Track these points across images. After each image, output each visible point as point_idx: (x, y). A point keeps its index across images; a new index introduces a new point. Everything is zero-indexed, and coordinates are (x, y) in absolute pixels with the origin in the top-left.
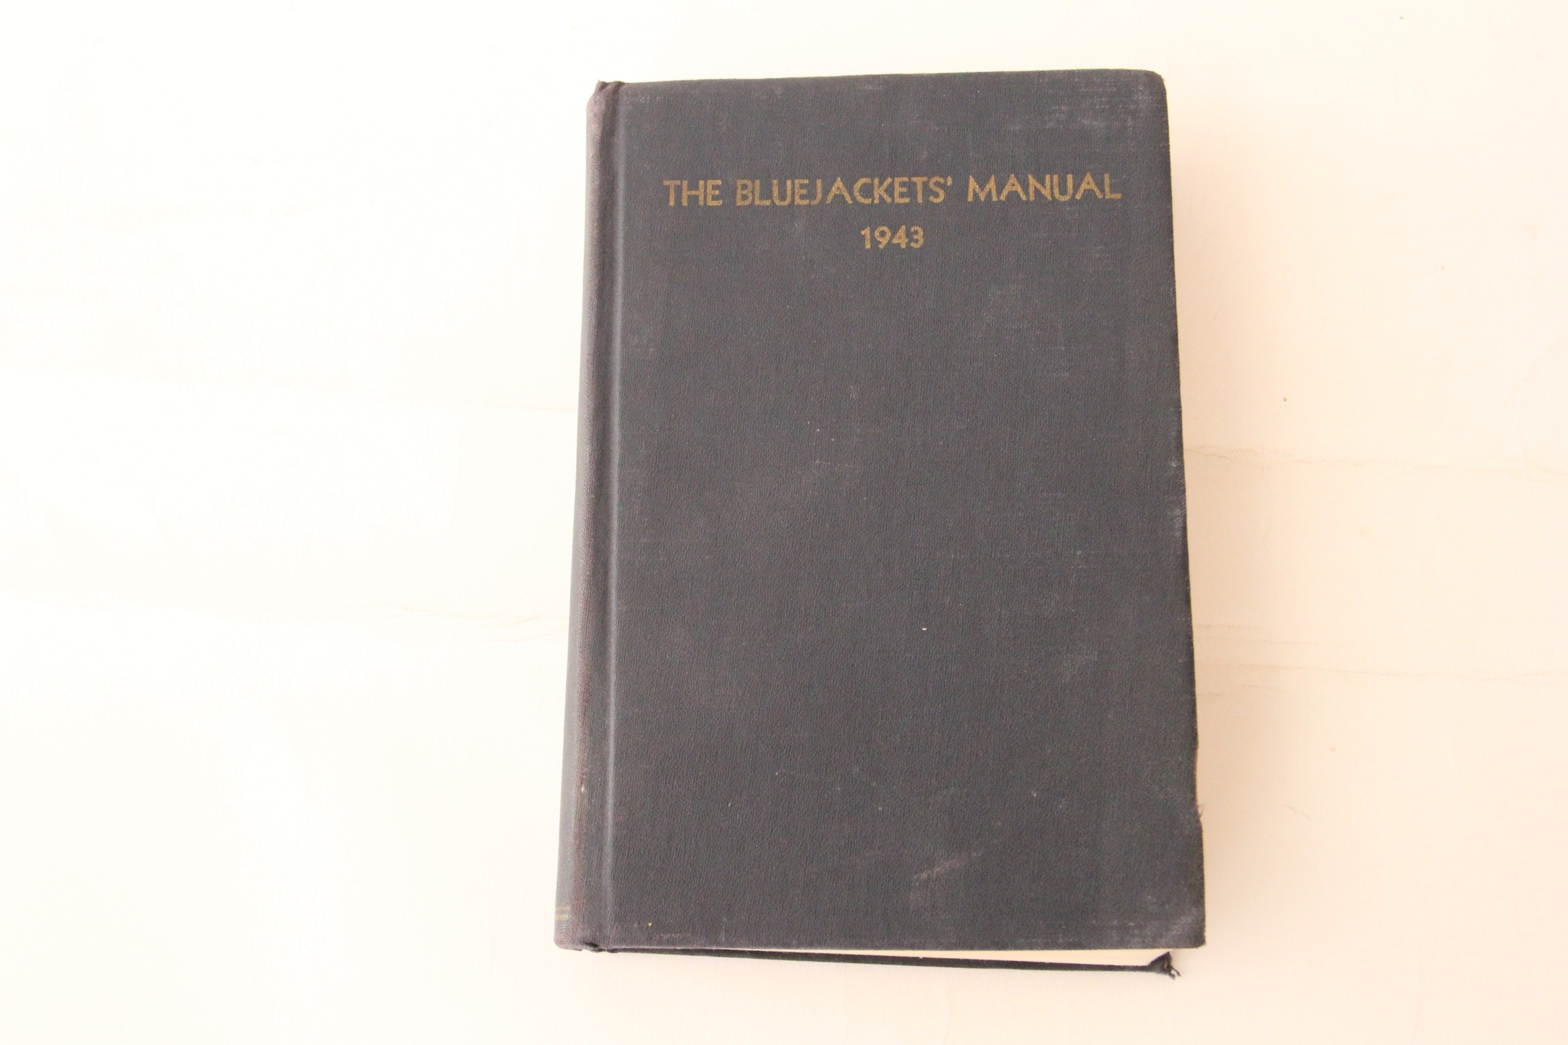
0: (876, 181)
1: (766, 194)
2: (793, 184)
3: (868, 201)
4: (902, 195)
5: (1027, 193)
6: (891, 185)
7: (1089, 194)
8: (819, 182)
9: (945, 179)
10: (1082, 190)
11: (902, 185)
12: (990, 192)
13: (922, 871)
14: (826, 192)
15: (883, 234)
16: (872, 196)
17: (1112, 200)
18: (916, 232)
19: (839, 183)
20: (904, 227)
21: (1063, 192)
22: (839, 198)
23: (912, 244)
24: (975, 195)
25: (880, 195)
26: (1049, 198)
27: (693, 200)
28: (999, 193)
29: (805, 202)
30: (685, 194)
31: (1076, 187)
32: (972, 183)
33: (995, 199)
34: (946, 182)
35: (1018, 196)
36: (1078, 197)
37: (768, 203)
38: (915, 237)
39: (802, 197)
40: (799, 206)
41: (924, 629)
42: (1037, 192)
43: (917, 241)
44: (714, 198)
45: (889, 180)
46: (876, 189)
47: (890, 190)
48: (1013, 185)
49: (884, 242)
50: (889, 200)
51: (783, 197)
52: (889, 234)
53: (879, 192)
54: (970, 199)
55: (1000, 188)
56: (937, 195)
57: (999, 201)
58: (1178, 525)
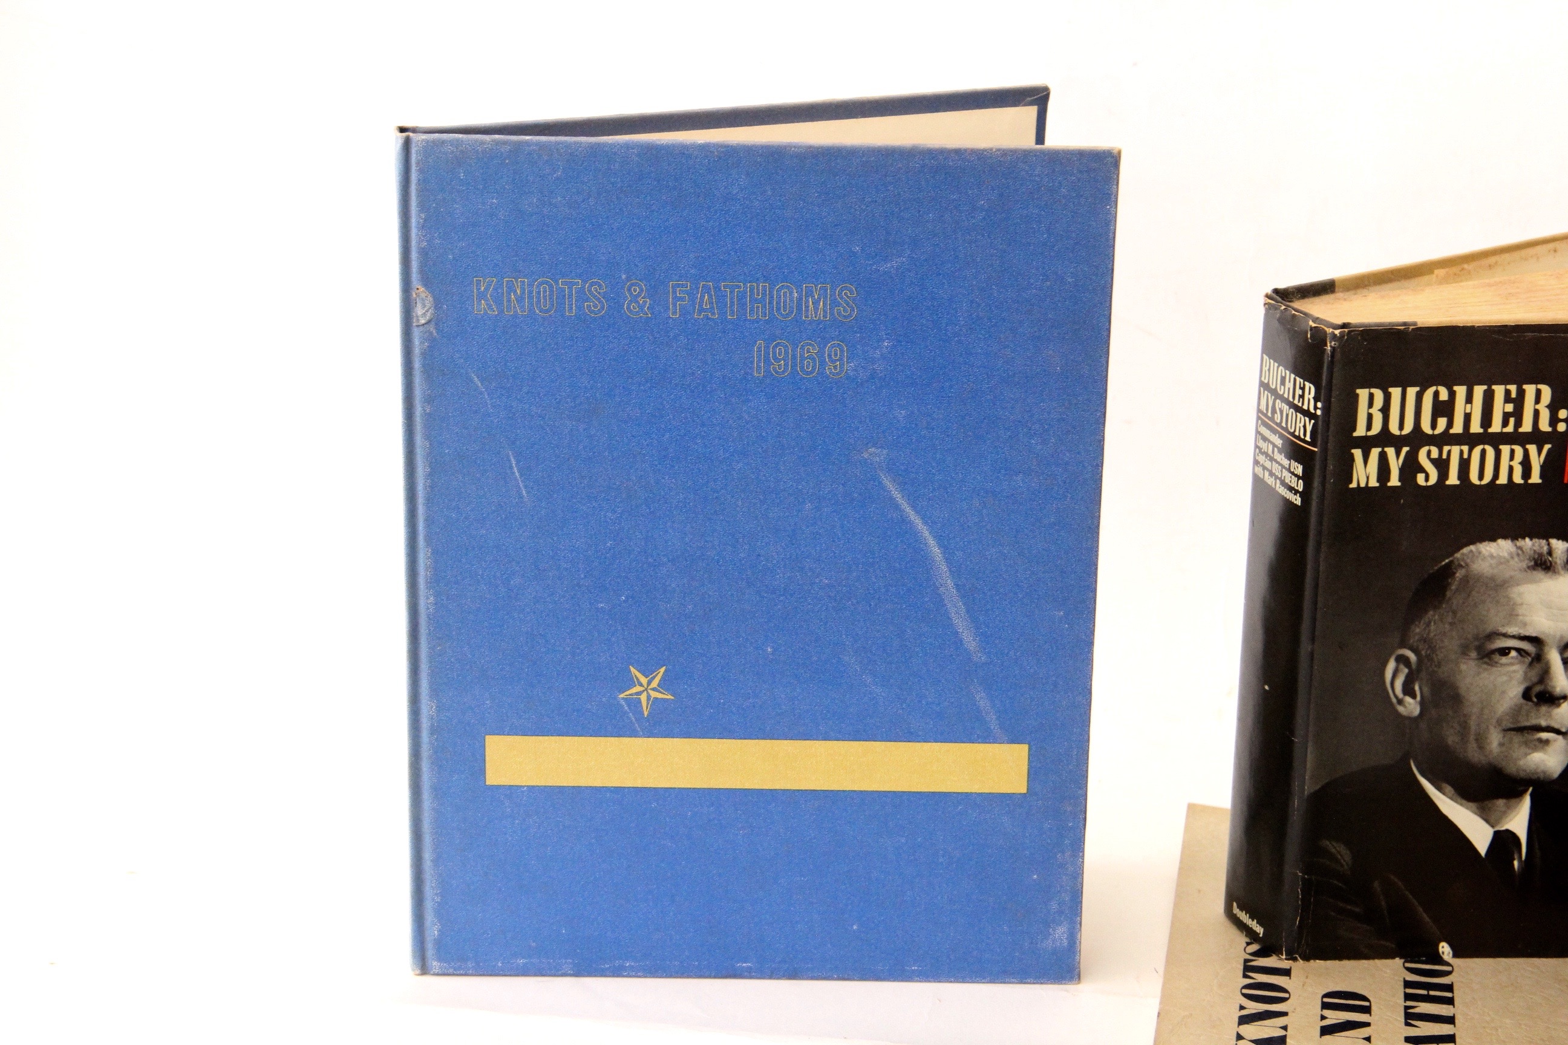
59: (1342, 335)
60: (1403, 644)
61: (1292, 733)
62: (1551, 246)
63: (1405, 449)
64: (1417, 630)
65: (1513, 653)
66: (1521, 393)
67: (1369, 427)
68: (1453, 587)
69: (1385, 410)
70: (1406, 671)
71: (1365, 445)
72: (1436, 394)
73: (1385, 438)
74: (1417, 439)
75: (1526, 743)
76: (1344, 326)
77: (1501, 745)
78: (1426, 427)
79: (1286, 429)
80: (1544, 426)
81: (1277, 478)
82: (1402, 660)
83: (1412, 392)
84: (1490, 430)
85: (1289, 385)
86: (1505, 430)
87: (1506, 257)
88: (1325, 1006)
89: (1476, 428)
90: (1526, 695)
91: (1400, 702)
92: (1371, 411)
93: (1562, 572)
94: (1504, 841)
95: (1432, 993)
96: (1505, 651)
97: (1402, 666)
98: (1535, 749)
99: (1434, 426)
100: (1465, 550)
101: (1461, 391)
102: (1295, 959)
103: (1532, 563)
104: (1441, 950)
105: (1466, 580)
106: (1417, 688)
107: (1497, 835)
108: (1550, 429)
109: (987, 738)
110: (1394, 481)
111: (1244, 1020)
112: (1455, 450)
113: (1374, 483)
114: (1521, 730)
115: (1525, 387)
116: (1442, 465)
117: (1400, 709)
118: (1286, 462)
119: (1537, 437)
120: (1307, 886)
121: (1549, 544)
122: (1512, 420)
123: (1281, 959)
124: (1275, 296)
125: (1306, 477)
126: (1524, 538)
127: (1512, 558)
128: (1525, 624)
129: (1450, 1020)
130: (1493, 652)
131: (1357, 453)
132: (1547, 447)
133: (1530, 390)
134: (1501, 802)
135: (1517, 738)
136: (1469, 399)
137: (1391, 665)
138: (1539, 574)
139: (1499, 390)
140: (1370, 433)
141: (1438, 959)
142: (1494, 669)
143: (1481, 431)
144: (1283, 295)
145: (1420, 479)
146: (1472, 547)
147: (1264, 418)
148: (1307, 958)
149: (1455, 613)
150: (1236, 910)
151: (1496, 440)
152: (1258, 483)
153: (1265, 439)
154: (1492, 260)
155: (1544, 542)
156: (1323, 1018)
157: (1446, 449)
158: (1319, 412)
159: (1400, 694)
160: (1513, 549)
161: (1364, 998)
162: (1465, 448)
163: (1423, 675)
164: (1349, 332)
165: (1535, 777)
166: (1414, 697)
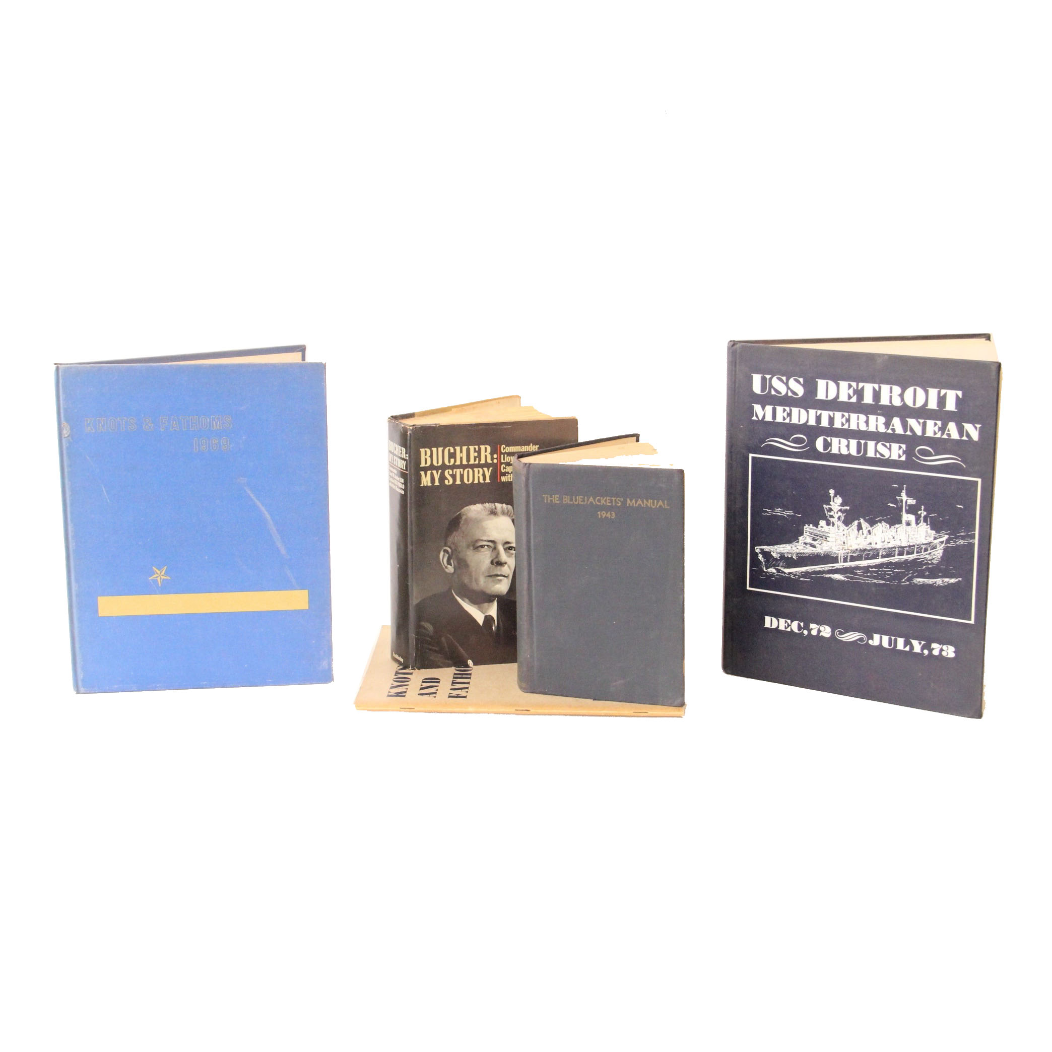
0: (602, 498)
1: (571, 500)
2: (579, 498)
3: (599, 504)
4: (609, 503)
5: (643, 505)
7: (660, 506)
8: (586, 498)
9: (621, 499)
10: (658, 505)
11: (609, 500)
12: (633, 504)
13: (614, 683)
14: (588, 500)
15: (604, 513)
16: (601, 502)
17: (667, 509)
18: (613, 514)
19: (591, 498)
20: (609, 512)
21: (654, 505)
22: (592, 502)
24: (629, 504)
26: (650, 506)
27: (551, 500)
28: (636, 504)
29: (582, 503)
30: (549, 499)
32: (628, 500)
35: (641, 505)
36: (658, 507)
37: (572, 503)
39: (581, 501)
40: (580, 504)
41: (615, 623)
42: (646, 505)
43: (613, 516)
44: (557, 501)
45: (605, 498)
46: (602, 500)
47: (606, 501)
48: (639, 502)
49: (604, 516)
50: (605, 503)
51: (576, 501)
53: (603, 502)
54: (628, 505)
55: (636, 502)
56: (619, 504)
57: (636, 506)
58: (682, 600)
59: (413, 429)
60: (446, 545)
61: (407, 581)
62: (497, 401)
63: (440, 471)
64: (450, 539)
65: (486, 547)
66: (480, 449)
67: (426, 463)
68: (462, 523)
69: (431, 456)
70: (447, 555)
71: (425, 469)
72: (449, 450)
73: (432, 467)
74: (444, 467)
75: (493, 581)
76: (414, 426)
77: (485, 582)
78: (447, 463)
79: (397, 466)
80: (489, 461)
81: (396, 485)
82: (446, 551)
83: (440, 449)
84: (470, 463)
85: (397, 450)
86: (475, 463)
87: (479, 404)
88: (423, 682)
89: (465, 462)
90: (492, 563)
91: (446, 567)
92: (426, 457)
93: (501, 515)
94: (488, 619)
95: (463, 676)
96: (482, 546)
97: (445, 554)
98: (497, 583)
99: (449, 462)
100: (465, 508)
101: (458, 448)
102: (414, 669)
103: (489, 512)
104: (469, 663)
105: (466, 520)
106: (452, 562)
107: (486, 617)
108: (491, 462)
109: (292, 588)
110: (437, 483)
111: (392, 688)
112: (458, 471)
113: (430, 484)
114: (491, 576)
115: (481, 446)
116: (454, 477)
117: (447, 570)
118: (398, 479)
119: (487, 465)
120: (417, 640)
121: (495, 505)
122: (477, 459)
123: (410, 670)
124: (391, 418)
125: (405, 483)
126: (486, 503)
127: (482, 511)
128: (489, 536)
129: (468, 683)
130: (478, 547)
131: (422, 473)
132: (491, 469)
133: (483, 447)
134: (486, 604)
135: (490, 579)
136: (461, 452)
137: (442, 553)
138: (492, 516)
139: (472, 448)
140: (426, 465)
141: (467, 666)
142: (479, 553)
143: (467, 463)
144: (394, 418)
145: (446, 482)
146: (467, 507)
147: (392, 465)
148: (419, 669)
149: (463, 532)
150: (394, 655)
151: (473, 467)
152: (391, 489)
153: (392, 472)
154: (475, 405)
155: (493, 504)
156: (421, 685)
157: (455, 470)
158: (407, 458)
159: (446, 565)
160: (482, 508)
161: (438, 679)
162: (462, 470)
163: (454, 556)
164: (416, 428)
165: (497, 594)
166: (451, 565)
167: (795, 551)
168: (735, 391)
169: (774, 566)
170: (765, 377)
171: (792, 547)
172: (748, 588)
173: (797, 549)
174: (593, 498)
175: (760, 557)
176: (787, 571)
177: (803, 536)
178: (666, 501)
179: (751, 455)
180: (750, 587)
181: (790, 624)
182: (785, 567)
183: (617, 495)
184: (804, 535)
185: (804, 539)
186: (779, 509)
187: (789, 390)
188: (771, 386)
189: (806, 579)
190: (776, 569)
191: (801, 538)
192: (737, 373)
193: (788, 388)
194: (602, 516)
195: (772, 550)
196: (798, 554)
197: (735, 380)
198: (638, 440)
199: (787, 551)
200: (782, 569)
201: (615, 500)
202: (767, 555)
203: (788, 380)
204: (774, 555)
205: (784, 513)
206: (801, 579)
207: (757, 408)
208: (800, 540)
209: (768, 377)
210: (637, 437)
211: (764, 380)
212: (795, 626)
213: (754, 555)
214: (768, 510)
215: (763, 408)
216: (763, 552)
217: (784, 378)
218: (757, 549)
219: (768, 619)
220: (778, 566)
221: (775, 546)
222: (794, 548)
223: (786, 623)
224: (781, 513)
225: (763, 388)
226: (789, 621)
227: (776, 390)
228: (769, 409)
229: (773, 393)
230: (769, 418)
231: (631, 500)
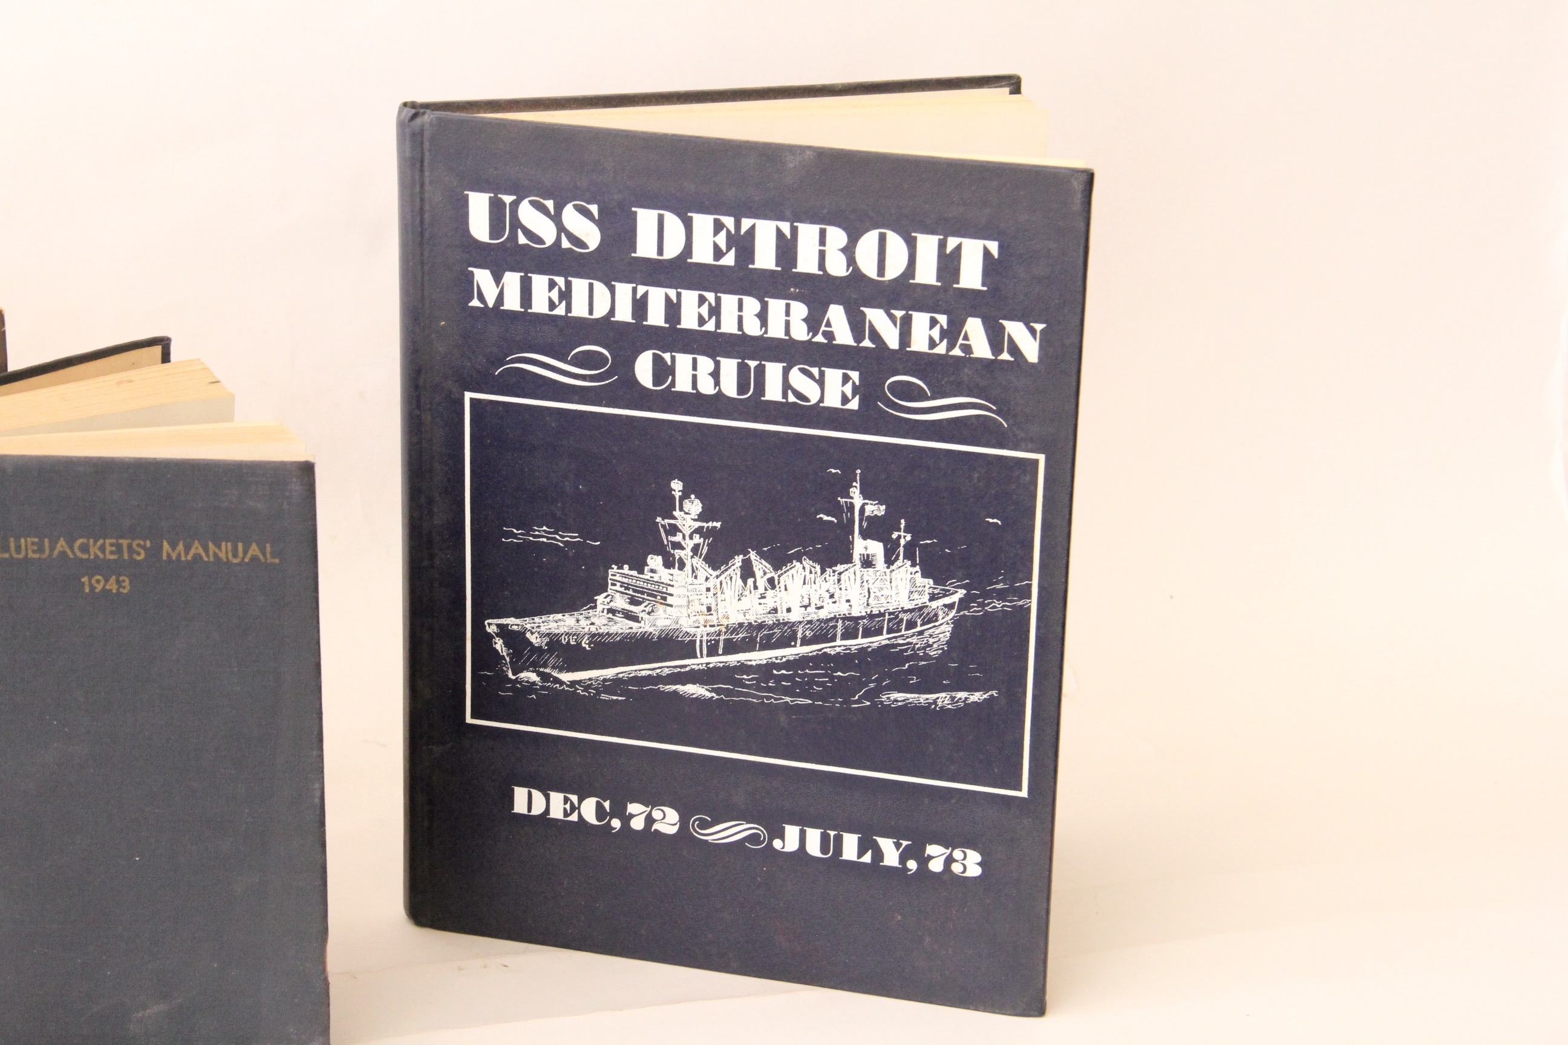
0: (91, 541)
1: (6, 548)
2: (26, 542)
3: (85, 556)
4: (112, 553)
5: (208, 556)
6: (104, 545)
7: (254, 559)
8: (46, 541)
9: (145, 542)
10: (249, 555)
11: (112, 545)
12: (179, 554)
13: (138, 1012)
14: (52, 549)
15: (98, 581)
16: (89, 553)
17: (272, 564)
18: (124, 581)
19: (62, 542)
20: (114, 577)
21: (235, 556)
22: (63, 554)
23: (121, 590)
24: (169, 555)
25: (95, 552)
26: (225, 560)
28: (187, 553)
29: (37, 556)
31: (245, 552)
32: (166, 545)
33: (183, 558)
34: (145, 544)
35: (201, 557)
36: (246, 560)
37: (7, 555)
38: (123, 584)
39: (34, 552)
40: (31, 559)
41: (137, 859)
42: (215, 554)
43: (124, 588)
45: (101, 542)
46: (91, 547)
47: (102, 549)
48: (197, 549)
49: (99, 587)
50: (101, 556)
51: (18, 549)
52: (102, 583)
53: (94, 550)
54: (165, 557)
55: (187, 549)
56: (139, 554)
57: (187, 560)
58: (318, 794)
167: (586, 630)
168: (422, 234)
169: (534, 666)
170: (501, 199)
171: (578, 621)
172: (469, 720)
173: (592, 624)
174: (67, 543)
175: (499, 645)
176: (566, 677)
177: (605, 594)
178: (268, 545)
179: (468, 396)
180: (473, 717)
181: (577, 805)
182: (561, 670)
183: (132, 533)
184: (610, 592)
185: (608, 599)
186: (545, 528)
187: (563, 234)
188: (516, 224)
189: (615, 698)
190: (539, 674)
191: (600, 598)
192: (427, 187)
193: (561, 228)
194: (92, 588)
195: (528, 626)
196: (594, 635)
197: (422, 209)
198: (166, 358)
199: (566, 629)
200: (555, 674)
201: (130, 546)
202: (515, 638)
203: (559, 208)
204: (534, 639)
205: (558, 537)
206: (604, 697)
207: (482, 277)
208: (598, 603)
209: (508, 199)
210: (163, 344)
211: (496, 207)
212: (589, 809)
213: (482, 640)
214: (515, 531)
215: (498, 279)
216: (504, 632)
217: (550, 204)
218: (489, 624)
219: (520, 794)
220: (545, 666)
221: (537, 619)
222: (584, 623)
223: (565, 803)
224: (548, 538)
225: (496, 226)
226: (574, 798)
227: (528, 233)
228: (512, 280)
229: (522, 240)
230: (512, 302)
231: (173, 546)
